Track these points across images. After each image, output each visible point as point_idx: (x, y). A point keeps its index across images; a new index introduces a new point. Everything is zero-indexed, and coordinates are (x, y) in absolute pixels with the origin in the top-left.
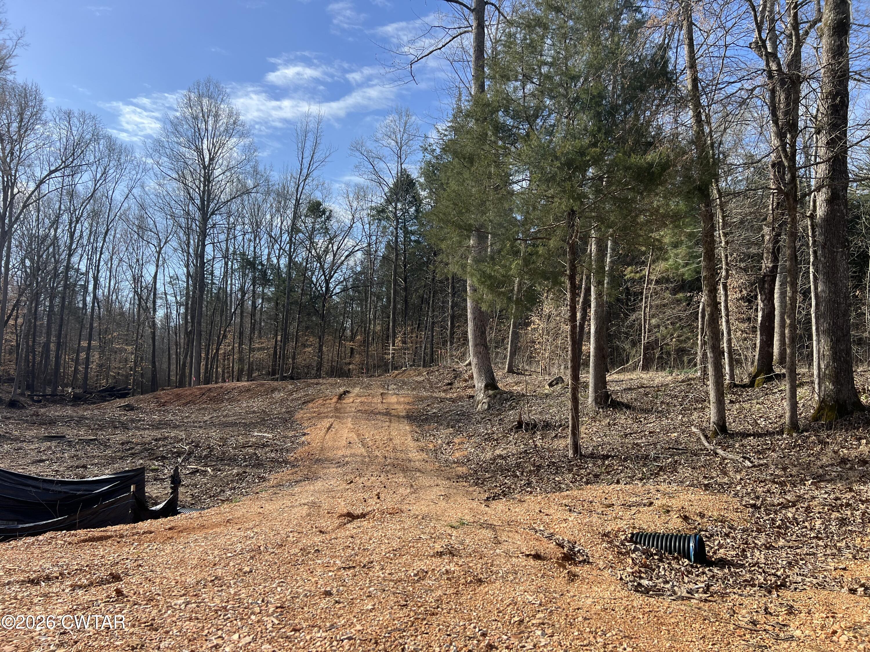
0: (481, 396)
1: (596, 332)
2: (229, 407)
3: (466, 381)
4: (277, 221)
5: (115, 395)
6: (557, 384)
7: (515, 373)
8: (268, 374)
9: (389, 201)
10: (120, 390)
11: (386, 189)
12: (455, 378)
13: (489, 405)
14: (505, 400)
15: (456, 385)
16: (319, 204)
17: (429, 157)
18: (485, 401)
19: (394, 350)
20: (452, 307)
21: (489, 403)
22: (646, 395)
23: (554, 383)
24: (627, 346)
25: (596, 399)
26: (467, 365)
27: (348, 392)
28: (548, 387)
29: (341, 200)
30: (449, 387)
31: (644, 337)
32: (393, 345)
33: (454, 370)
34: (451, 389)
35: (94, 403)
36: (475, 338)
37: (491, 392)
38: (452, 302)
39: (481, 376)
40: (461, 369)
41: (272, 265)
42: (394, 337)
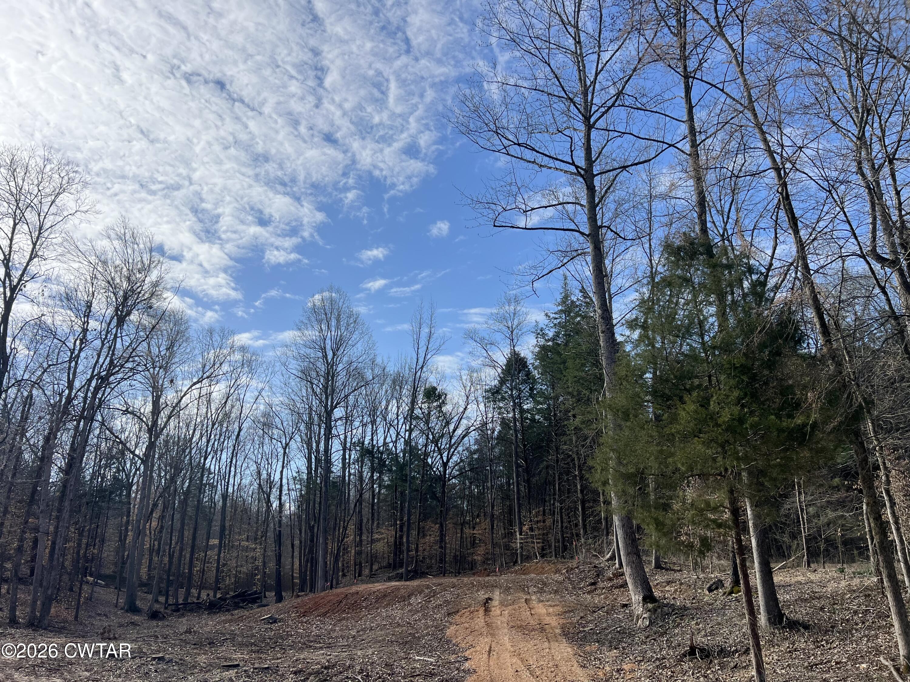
0: (638, 609)
1: (758, 545)
2: (370, 616)
3: (610, 579)
4: (393, 407)
5: (246, 600)
6: (717, 588)
7: (663, 568)
8: (389, 566)
9: (502, 382)
10: (251, 594)
11: (499, 370)
12: (598, 575)
13: (650, 621)
14: (667, 614)
15: (601, 585)
16: (435, 389)
17: (542, 342)
18: (645, 616)
19: (521, 539)
20: (582, 491)
21: (650, 618)
22: (822, 609)
23: (714, 587)
24: (786, 539)
25: (769, 619)
26: (608, 560)
27: (490, 599)
28: (707, 593)
29: (456, 383)
30: (593, 587)
31: (804, 529)
32: (521, 534)
33: (595, 567)
34: (595, 589)
35: (228, 610)
36: (626, 546)
37: (650, 606)
38: (581, 486)
39: (637, 587)
40: (602, 565)
41: (388, 450)
42: (521, 524)
